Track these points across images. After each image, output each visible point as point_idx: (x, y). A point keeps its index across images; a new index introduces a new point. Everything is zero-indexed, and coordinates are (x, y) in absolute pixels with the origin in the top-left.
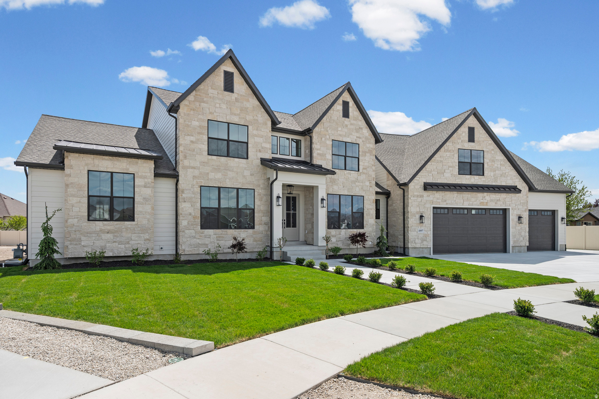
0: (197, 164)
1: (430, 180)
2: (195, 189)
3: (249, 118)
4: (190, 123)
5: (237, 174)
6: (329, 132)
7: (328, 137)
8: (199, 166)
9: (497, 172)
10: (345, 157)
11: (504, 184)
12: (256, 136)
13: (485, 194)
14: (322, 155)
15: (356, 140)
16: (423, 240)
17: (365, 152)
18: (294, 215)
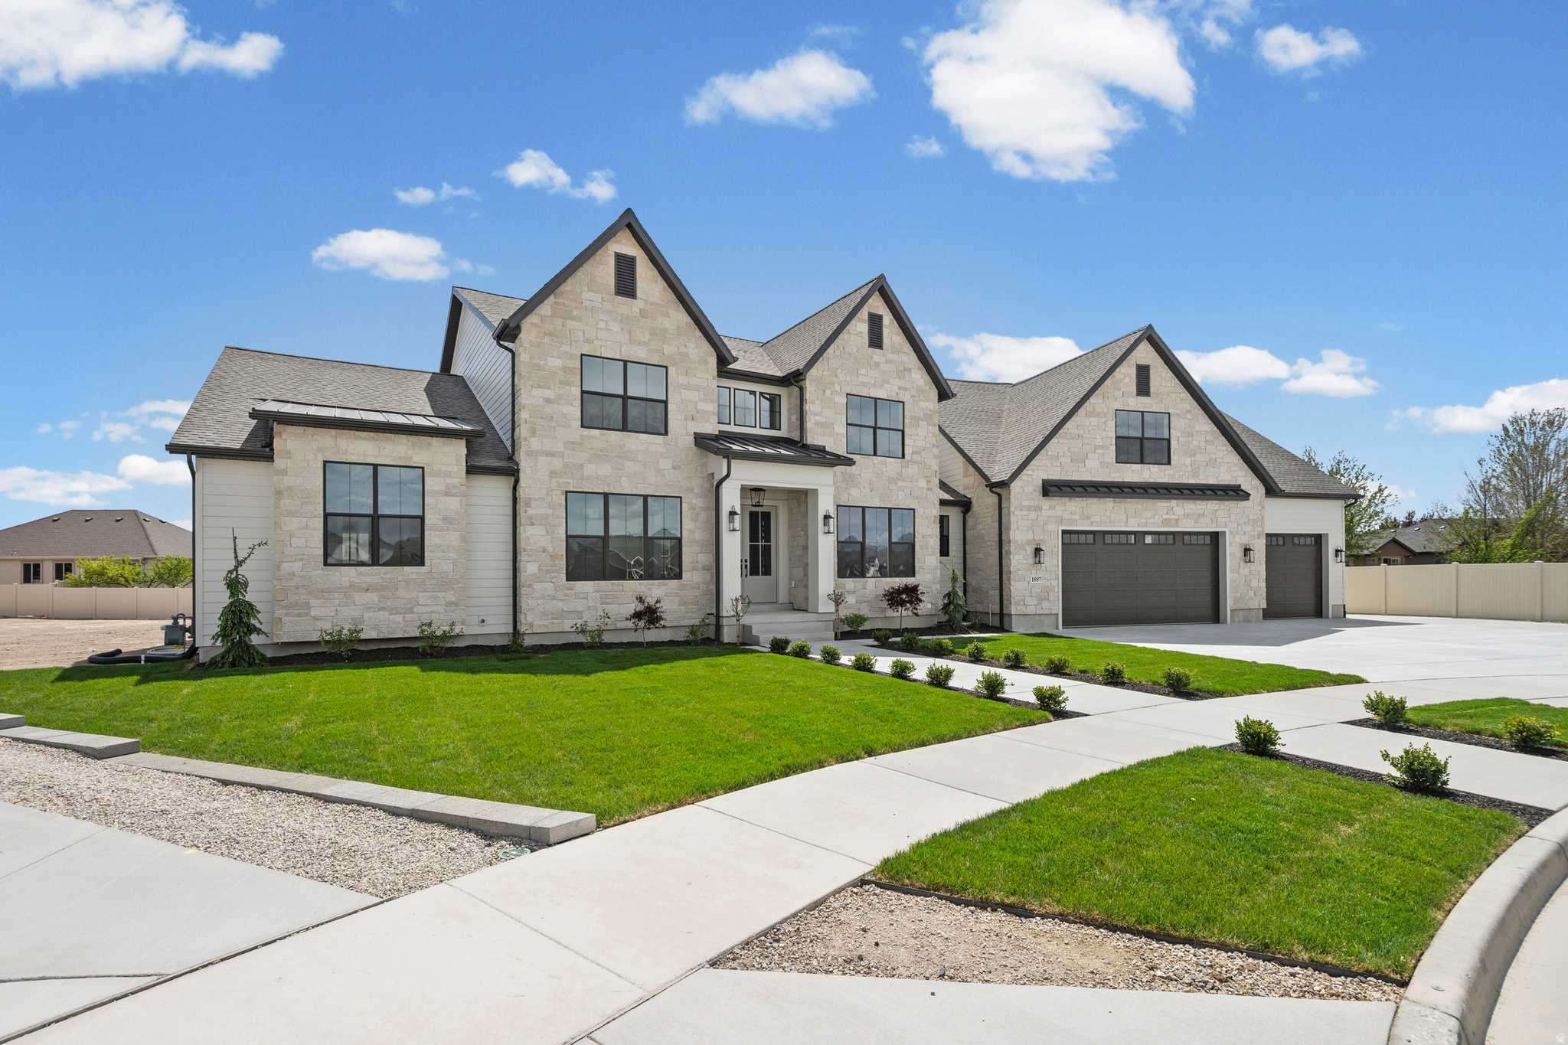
0: (559, 447)
1: (1056, 475)
2: (554, 497)
3: (669, 350)
4: (542, 362)
5: (644, 465)
6: (841, 379)
7: (837, 387)
8: (562, 450)
9: (1199, 457)
10: (875, 428)
11: (1212, 481)
12: (685, 387)
13: (1174, 503)
14: (827, 426)
15: (897, 394)
16: (1041, 599)
17: (917, 419)
18: (767, 550)
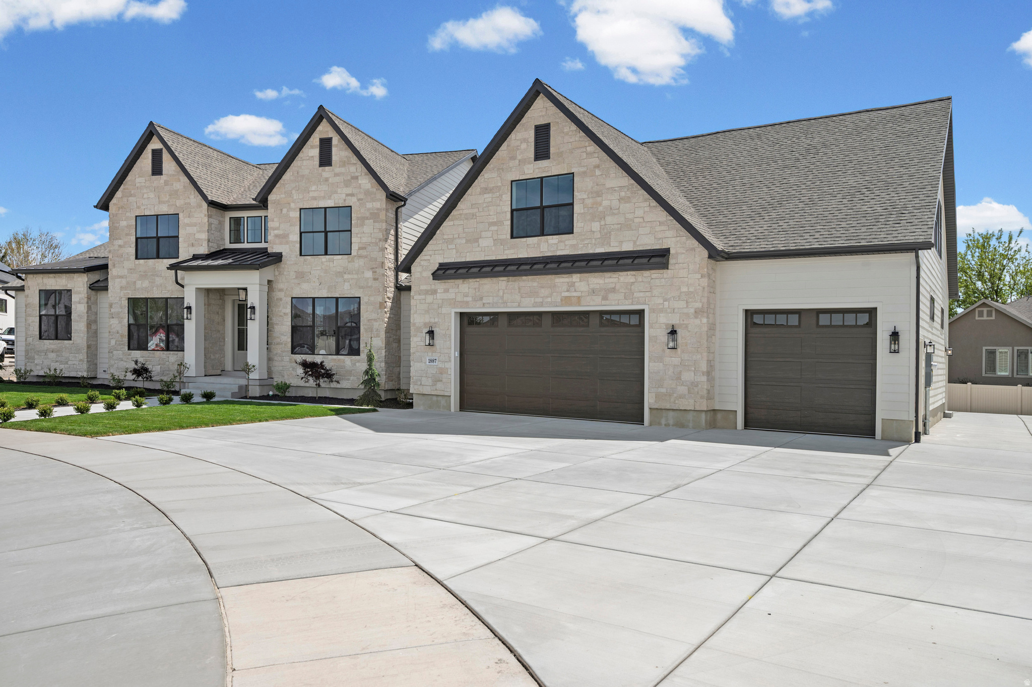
0: (125, 272)
1: (452, 257)
2: (122, 302)
3: (179, 203)
7: (292, 205)
8: (127, 274)
9: (609, 220)
10: (326, 233)
12: (188, 225)
13: (576, 277)
14: (283, 237)
15: (345, 200)
16: (437, 381)
